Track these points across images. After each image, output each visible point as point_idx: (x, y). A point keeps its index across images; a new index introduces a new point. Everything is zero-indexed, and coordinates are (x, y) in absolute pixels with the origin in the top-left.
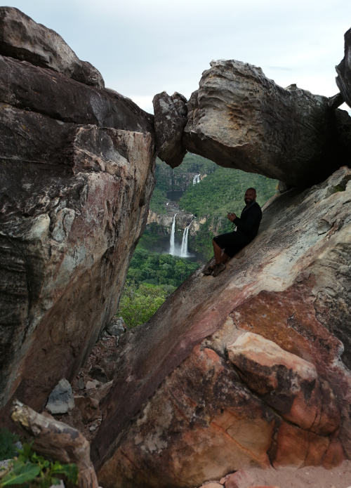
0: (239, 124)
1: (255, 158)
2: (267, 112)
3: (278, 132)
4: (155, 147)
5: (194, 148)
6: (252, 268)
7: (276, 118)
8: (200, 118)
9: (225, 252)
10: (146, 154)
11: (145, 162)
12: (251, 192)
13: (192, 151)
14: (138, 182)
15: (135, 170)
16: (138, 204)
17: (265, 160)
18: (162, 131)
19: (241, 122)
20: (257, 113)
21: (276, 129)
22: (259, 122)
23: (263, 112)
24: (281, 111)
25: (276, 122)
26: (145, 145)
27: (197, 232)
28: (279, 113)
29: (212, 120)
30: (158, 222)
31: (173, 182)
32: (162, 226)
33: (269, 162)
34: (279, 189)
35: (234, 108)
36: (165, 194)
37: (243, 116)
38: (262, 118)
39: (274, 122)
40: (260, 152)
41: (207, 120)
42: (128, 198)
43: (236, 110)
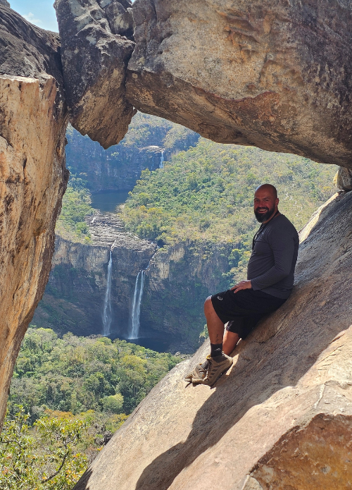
0: (248, 51)
1: (284, 122)
2: (305, 24)
3: (330, 65)
4: (65, 105)
5: (152, 104)
6: (294, 364)
7: (325, 36)
8: (162, 39)
9: (230, 330)
10: (45, 120)
11: (45, 140)
12: (266, 194)
13: (147, 110)
14: (31, 187)
15: (25, 161)
16: (30, 232)
17: (306, 125)
18: (79, 69)
19: (250, 47)
20: (285, 26)
21: (324, 59)
22: (289, 45)
23: (295, 25)
24: (334, 21)
25: (324, 43)
26: (44, 104)
27: (165, 282)
28: (330, 25)
29: (188, 44)
30: (74, 262)
31: (103, 169)
32: (84, 272)
33: (315, 128)
34: (340, 183)
35: (236, 18)
36: (88, 198)
37: (253, 34)
38: (295, 36)
39: (321, 45)
40: (294, 109)
41: (178, 45)
42: (10, 222)
43: (237, 21)
